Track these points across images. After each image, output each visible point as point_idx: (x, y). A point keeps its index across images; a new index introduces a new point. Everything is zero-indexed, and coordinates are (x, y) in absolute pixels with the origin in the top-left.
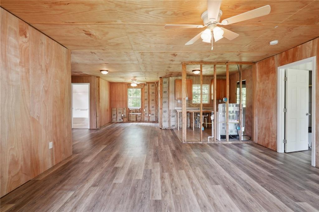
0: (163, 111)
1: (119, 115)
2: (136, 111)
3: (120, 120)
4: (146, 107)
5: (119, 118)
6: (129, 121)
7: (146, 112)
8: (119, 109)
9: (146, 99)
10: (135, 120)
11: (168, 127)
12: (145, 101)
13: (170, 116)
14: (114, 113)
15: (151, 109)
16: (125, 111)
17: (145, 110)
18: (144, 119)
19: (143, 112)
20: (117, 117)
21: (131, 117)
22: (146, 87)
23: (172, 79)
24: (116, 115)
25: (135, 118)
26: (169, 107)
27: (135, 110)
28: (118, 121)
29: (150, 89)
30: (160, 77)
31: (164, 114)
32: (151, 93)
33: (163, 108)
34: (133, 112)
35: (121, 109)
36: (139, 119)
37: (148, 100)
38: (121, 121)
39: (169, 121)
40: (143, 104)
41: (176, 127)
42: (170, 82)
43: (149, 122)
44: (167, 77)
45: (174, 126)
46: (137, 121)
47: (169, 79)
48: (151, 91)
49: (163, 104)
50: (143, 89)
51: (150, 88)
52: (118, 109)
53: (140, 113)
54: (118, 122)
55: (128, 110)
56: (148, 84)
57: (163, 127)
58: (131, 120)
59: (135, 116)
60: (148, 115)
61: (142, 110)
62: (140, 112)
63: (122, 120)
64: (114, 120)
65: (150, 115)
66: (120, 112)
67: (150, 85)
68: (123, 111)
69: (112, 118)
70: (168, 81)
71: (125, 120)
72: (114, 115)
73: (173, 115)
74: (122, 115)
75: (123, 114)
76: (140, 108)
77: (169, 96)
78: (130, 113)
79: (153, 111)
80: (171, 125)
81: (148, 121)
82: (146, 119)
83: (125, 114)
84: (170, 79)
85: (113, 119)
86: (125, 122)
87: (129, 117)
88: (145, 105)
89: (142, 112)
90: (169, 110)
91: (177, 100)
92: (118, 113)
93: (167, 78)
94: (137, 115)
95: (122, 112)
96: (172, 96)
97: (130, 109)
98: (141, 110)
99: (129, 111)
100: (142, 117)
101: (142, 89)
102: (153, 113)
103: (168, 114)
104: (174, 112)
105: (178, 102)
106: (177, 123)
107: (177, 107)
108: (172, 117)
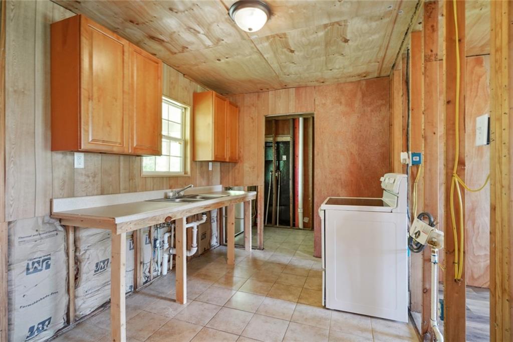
73: (40, 255)
104: (50, 236)
105: (76, 166)
106: (67, 299)
107: (63, 197)
108: (28, 269)
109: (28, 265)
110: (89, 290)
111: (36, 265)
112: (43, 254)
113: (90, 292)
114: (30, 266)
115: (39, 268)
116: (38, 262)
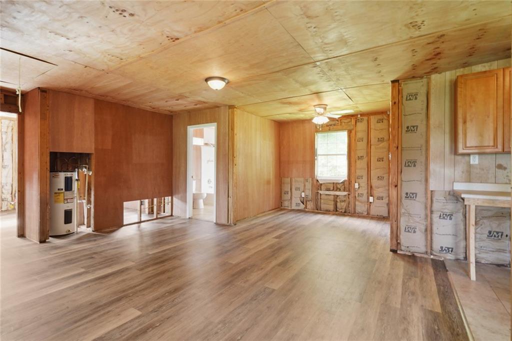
0: (404, 195)
1: (296, 194)
2: (335, 186)
3: (297, 205)
4: (362, 177)
5: (296, 200)
6: (318, 210)
7: (360, 191)
8: (296, 181)
9: (361, 158)
10: (331, 207)
11: (423, 249)
12: (358, 162)
13: (432, 212)
14: (287, 188)
15: (375, 182)
16: (309, 186)
17: (357, 186)
18: (355, 209)
19: (352, 191)
20: (291, 198)
21: (322, 201)
22: (361, 127)
23: (441, 80)
24: (289, 193)
25: (332, 203)
26: (427, 180)
27: (332, 185)
28: (294, 207)
29: (372, 131)
30: (393, 82)
31: (406, 202)
32: (374, 140)
33: (404, 183)
34: (328, 190)
35: (299, 179)
36: (341, 206)
37: (365, 160)
38: (300, 208)
39: (429, 231)
40: (353, 168)
41: (462, 257)
42: (432, 91)
43: (368, 216)
44: (420, 72)
45: (450, 250)
46: (336, 212)
47: (428, 84)
48: (374, 136)
49: (404, 168)
50: (353, 132)
51: (372, 127)
52: (293, 180)
53: (346, 193)
54: (293, 210)
55: (315, 182)
56: (365, 118)
57: (403, 248)
58: (324, 207)
59: (332, 198)
60: (364, 198)
61: (349, 184)
62: (344, 191)
63: (302, 207)
64: (286, 204)
65: (371, 199)
66: (298, 186)
67: (373, 119)
68: (305, 186)
69: (282, 199)
70: (423, 91)
71: (308, 207)
72: (286, 193)
73: (447, 211)
74: (303, 196)
75: (303, 192)
76: (345, 181)
77: (427, 142)
78: (320, 192)
79: (380, 190)
80: (436, 246)
81: (365, 214)
82: (361, 208)
83: (309, 193)
84: (433, 82)
85: (284, 201)
86: (308, 212)
87: (317, 200)
88: (359, 173)
89: (349, 191)
90: (426, 189)
91: (463, 155)
92: (293, 190)
93: (421, 77)
94: (337, 196)
95: (302, 188)
96: (439, 141)
97: (320, 182)
98: (346, 183)
99: (318, 185)
100: (349, 203)
101: (350, 132)
102: (381, 195)
103: (423, 206)
104: (452, 203)
105: (471, 163)
106: (465, 244)
107: (462, 182)
108: (440, 216)
109: (441, 214)
110: (484, 247)
111: (445, 216)
112: (449, 211)
113: (485, 249)
114: (442, 215)
115: (446, 218)
116: (446, 215)
